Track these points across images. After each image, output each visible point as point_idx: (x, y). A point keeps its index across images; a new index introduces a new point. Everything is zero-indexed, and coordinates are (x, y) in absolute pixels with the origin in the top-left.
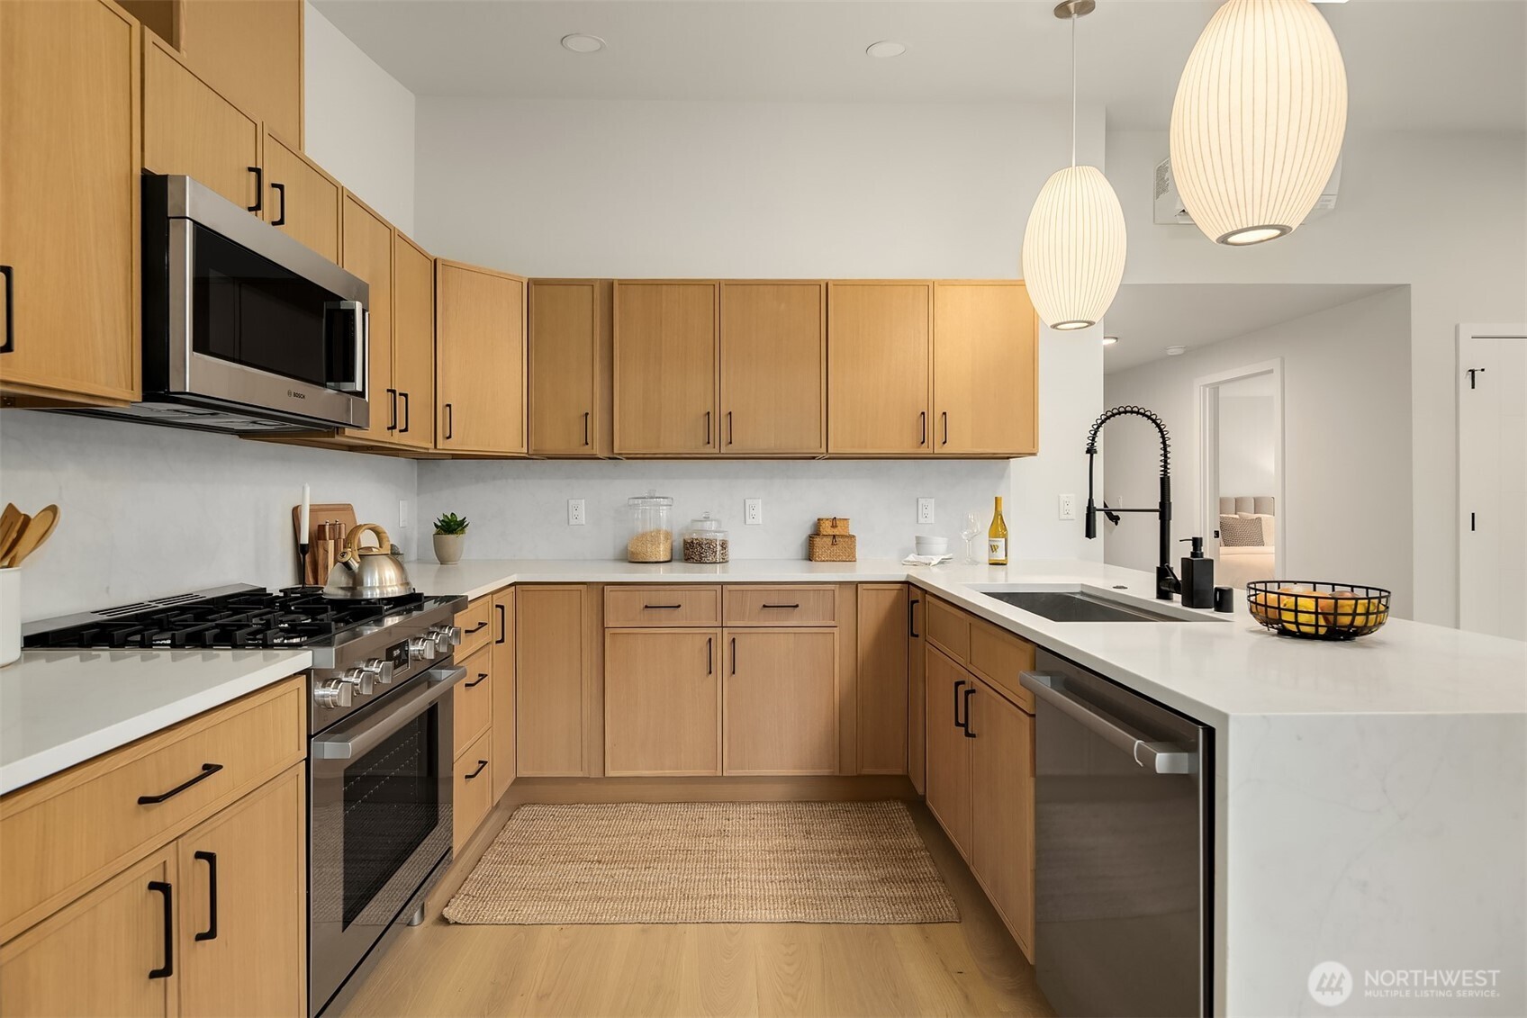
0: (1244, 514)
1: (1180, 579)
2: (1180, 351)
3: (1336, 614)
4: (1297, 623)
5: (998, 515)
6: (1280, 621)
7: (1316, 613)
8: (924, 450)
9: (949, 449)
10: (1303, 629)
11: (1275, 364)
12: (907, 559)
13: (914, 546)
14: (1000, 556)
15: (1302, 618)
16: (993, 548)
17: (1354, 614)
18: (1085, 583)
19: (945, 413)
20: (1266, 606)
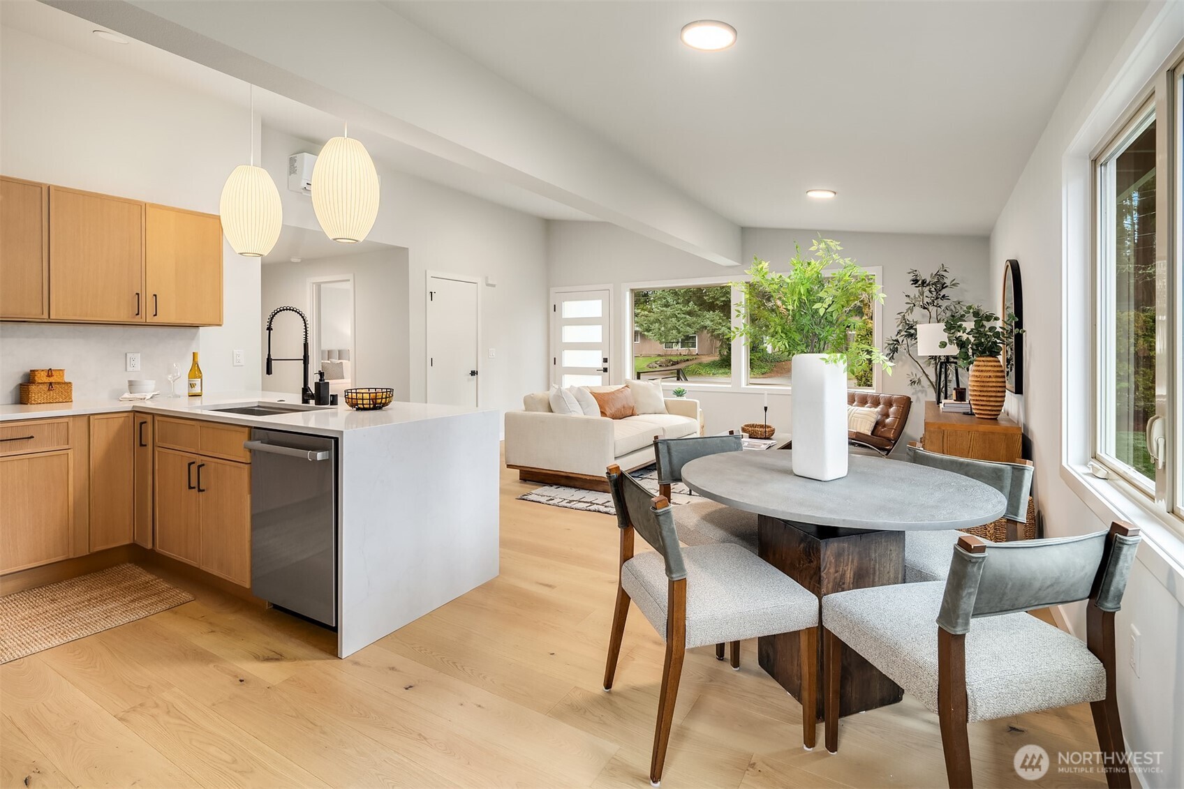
0: (333, 360)
1: (314, 392)
2: (299, 261)
3: (376, 399)
4: (363, 404)
5: (195, 363)
6: (357, 404)
7: (370, 399)
8: (137, 320)
9: (159, 319)
10: (365, 406)
11: (350, 276)
12: (123, 397)
13: (127, 387)
14: (197, 390)
15: (365, 402)
16: (192, 386)
17: (382, 398)
18: (261, 400)
19: (155, 295)
20: (352, 399)
